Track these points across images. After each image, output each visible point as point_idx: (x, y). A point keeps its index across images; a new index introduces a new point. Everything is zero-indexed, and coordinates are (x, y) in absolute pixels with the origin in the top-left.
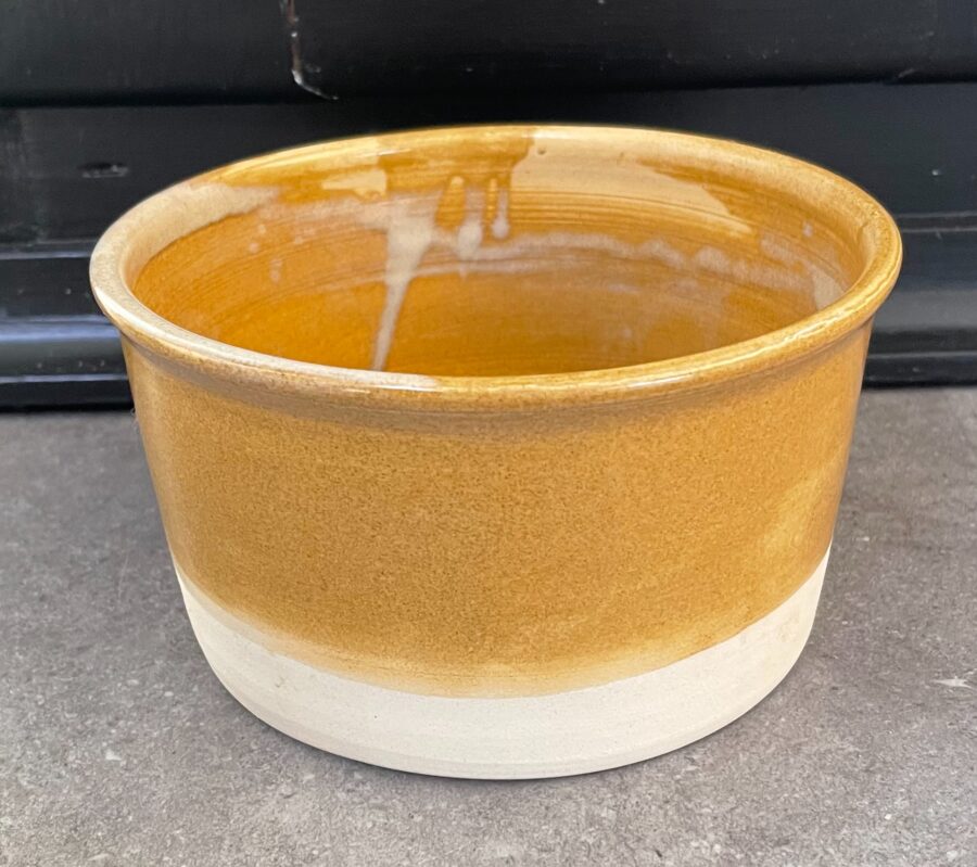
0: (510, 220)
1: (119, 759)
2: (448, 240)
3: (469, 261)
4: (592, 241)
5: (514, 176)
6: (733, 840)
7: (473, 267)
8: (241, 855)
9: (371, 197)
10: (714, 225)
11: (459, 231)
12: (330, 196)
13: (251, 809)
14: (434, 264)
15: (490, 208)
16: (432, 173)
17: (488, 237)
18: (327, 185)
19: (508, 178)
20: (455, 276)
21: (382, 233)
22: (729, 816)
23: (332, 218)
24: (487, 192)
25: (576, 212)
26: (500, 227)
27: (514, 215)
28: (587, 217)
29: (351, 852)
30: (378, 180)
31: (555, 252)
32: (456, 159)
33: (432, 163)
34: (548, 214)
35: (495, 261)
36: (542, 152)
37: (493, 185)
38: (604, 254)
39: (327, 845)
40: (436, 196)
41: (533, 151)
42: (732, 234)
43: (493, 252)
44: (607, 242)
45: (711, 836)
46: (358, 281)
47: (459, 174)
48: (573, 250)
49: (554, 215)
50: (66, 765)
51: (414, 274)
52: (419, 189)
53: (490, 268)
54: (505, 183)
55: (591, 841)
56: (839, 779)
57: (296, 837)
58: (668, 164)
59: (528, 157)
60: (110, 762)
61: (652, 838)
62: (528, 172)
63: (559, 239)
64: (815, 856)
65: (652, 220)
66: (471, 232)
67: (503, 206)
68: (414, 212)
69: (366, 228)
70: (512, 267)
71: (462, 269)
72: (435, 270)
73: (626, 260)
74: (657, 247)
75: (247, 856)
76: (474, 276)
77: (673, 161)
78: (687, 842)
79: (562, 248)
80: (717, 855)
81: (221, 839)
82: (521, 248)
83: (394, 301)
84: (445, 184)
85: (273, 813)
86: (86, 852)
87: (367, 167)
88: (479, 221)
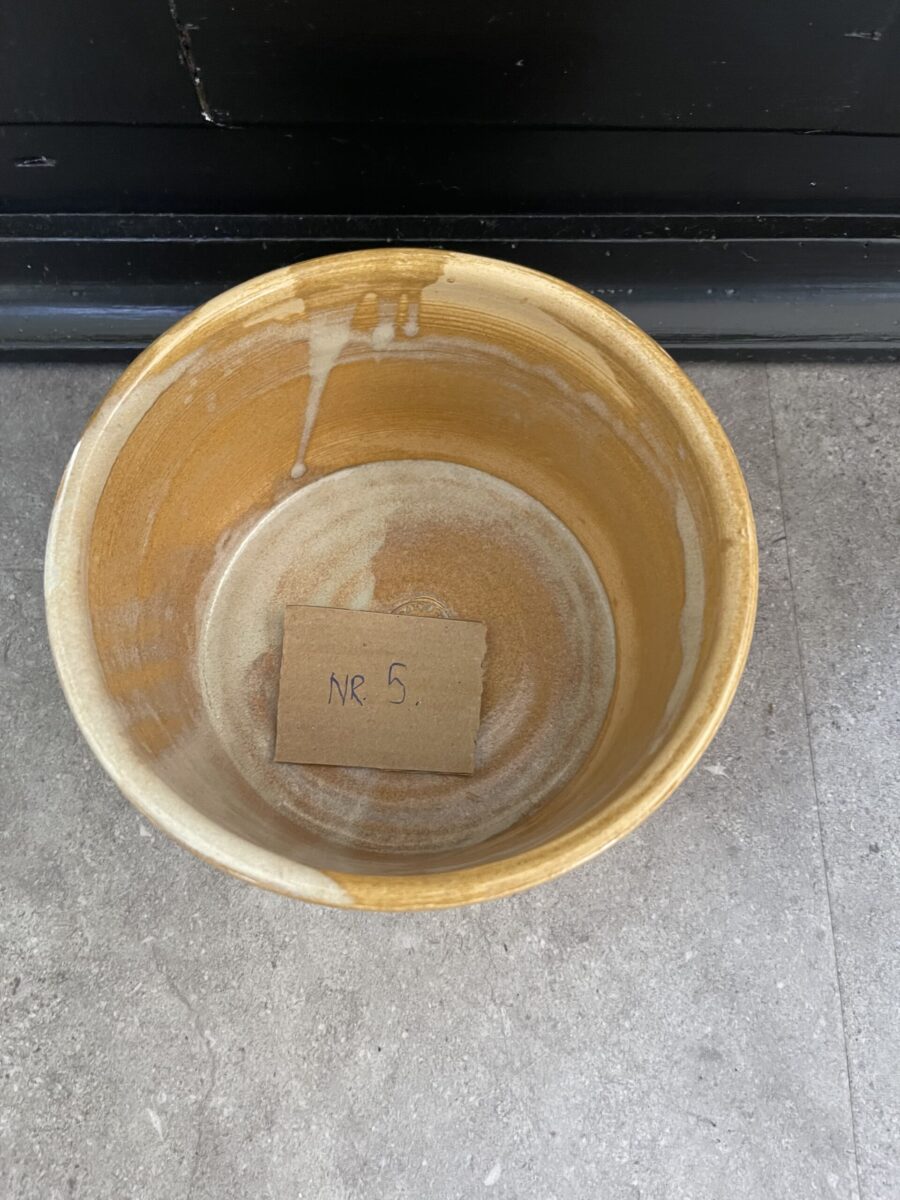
0: (419, 323)
1: (150, 835)
2: (365, 338)
3: (383, 351)
4: (494, 350)
5: (423, 294)
6: (553, 936)
7: (387, 355)
8: (239, 941)
9: (293, 320)
10: (602, 382)
11: (373, 331)
12: (251, 330)
13: (243, 892)
14: (353, 354)
15: (402, 314)
16: (345, 293)
17: (400, 334)
18: (247, 325)
19: (419, 293)
20: (372, 361)
21: (305, 342)
22: (553, 910)
23: (257, 344)
24: (399, 303)
25: (481, 326)
26: (411, 328)
27: (422, 320)
28: (490, 331)
29: (311, 939)
30: (299, 307)
31: (459, 350)
32: (370, 282)
33: (347, 287)
34: (455, 324)
35: (405, 351)
36: (449, 281)
37: (404, 299)
38: (503, 361)
39: (295, 933)
40: (352, 308)
41: (442, 280)
42: (616, 397)
43: (403, 345)
44: (507, 355)
45: (540, 931)
46: (286, 379)
47: (372, 292)
48: (475, 351)
49: (460, 324)
50: (114, 841)
51: (334, 364)
52: (335, 305)
53: (401, 355)
54: (415, 297)
55: (463, 933)
56: (627, 875)
57: (274, 923)
58: (568, 321)
59: (437, 283)
60: (144, 838)
61: (503, 930)
62: (437, 292)
63: (466, 343)
64: (603, 952)
65: (547, 351)
66: (384, 333)
67: (414, 313)
68: (331, 322)
69: (288, 341)
70: (422, 356)
71: (377, 357)
72: (353, 359)
73: (521, 371)
74: (550, 373)
75: (243, 941)
76: (386, 361)
77: (572, 321)
78: (524, 936)
79: (466, 348)
80: (542, 950)
81: (225, 923)
82: (430, 343)
83: (318, 386)
84: (360, 300)
85: (257, 898)
86: (139, 935)
87: (286, 301)
88: (392, 324)
